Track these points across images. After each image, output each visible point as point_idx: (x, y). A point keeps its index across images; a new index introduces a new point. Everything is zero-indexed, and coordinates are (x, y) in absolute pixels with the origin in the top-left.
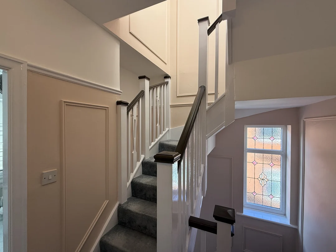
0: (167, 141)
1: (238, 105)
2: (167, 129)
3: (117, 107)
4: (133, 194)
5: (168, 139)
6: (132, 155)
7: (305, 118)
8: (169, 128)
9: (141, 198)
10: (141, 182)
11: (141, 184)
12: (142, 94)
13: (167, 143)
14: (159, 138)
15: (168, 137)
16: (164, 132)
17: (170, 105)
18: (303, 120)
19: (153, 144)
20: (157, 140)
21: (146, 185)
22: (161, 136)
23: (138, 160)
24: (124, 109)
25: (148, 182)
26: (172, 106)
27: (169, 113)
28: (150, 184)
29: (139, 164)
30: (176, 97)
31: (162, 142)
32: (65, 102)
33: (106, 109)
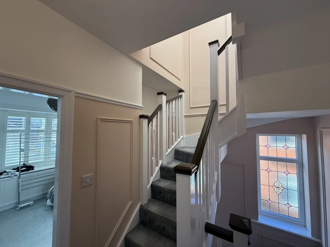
0: (182, 147)
1: (249, 116)
2: (182, 137)
3: (139, 120)
4: (153, 196)
5: (182, 146)
6: (152, 160)
7: (321, 128)
8: (183, 136)
9: (159, 200)
10: (160, 185)
11: (160, 187)
12: (160, 108)
13: (182, 150)
14: (174, 145)
15: (183, 144)
16: (179, 140)
17: (184, 116)
19: (169, 150)
20: (173, 147)
21: (164, 188)
22: (176, 143)
23: (157, 165)
24: (145, 122)
25: (165, 186)
26: (186, 116)
27: (183, 122)
28: (168, 188)
29: (157, 169)
30: (189, 108)
31: (177, 149)
32: (100, 119)
33: (131, 123)
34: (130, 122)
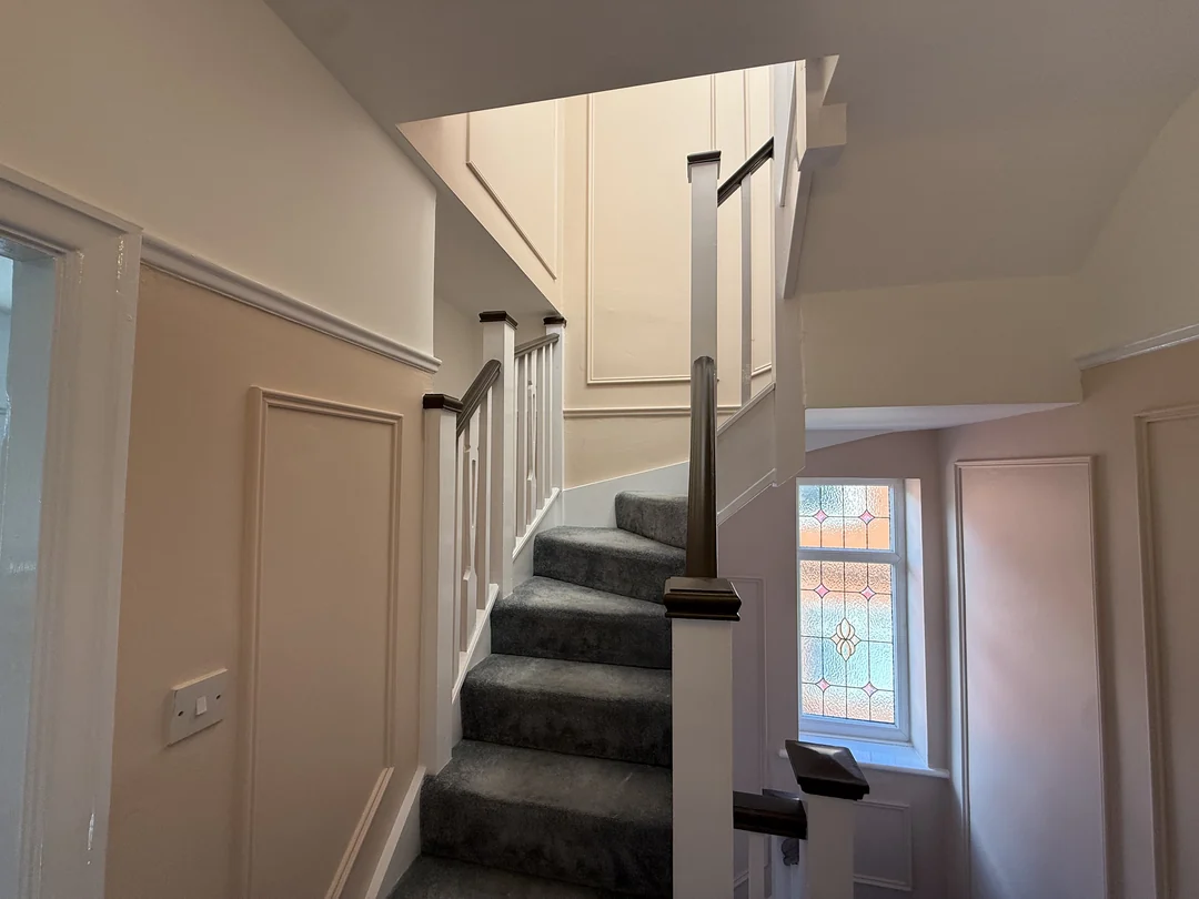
0: (567, 530)
1: (815, 418)
2: (555, 491)
3: (423, 414)
5: (556, 524)
6: (465, 584)
7: (959, 461)
8: (560, 487)
9: (502, 743)
10: (499, 681)
11: (501, 691)
12: (492, 372)
13: (565, 538)
14: (535, 522)
15: (557, 522)
16: (548, 502)
17: (564, 412)
18: (956, 466)
19: (520, 542)
20: (530, 529)
21: (519, 691)
22: (540, 513)
23: (481, 605)
24: (448, 422)
25: (525, 683)
26: (572, 416)
27: (560, 435)
28: (536, 688)
29: (482, 618)
30: (583, 385)
31: (546, 535)
32: (266, 395)
33: (393, 424)
34: (392, 422)
